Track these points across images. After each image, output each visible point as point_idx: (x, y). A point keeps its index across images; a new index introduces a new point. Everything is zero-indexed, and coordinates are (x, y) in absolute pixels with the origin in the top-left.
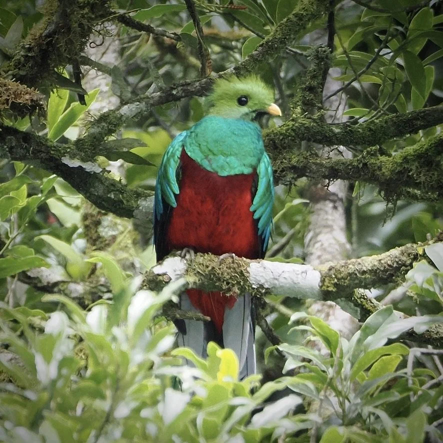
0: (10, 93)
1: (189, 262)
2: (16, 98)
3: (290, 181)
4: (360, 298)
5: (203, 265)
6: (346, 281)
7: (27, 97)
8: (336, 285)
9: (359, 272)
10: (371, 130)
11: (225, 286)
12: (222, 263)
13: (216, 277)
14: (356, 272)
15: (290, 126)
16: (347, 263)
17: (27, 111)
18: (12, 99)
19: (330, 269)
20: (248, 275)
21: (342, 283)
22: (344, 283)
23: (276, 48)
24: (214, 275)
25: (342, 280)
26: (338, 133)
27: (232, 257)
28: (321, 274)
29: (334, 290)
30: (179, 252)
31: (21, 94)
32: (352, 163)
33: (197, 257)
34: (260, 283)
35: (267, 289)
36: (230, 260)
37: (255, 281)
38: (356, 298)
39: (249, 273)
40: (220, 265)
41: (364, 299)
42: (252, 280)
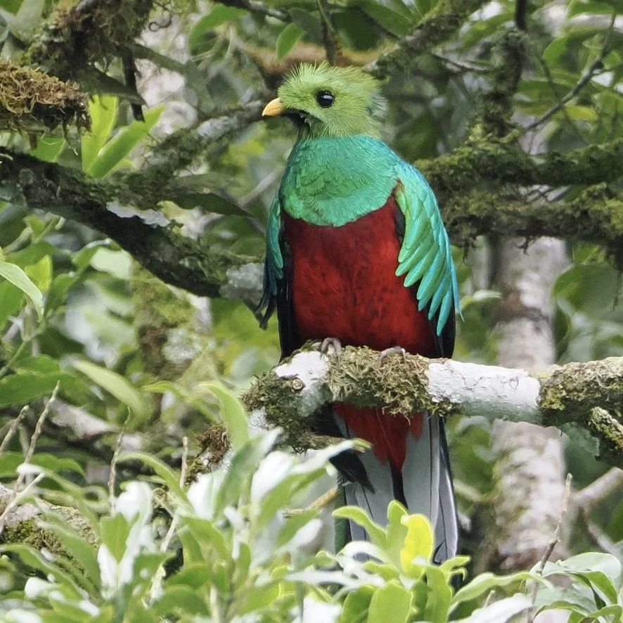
0: (33, 89)
1: (333, 360)
2: (43, 98)
3: (466, 240)
4: (601, 423)
5: (355, 365)
6: (581, 394)
7: (60, 95)
8: (564, 400)
9: (602, 381)
10: (592, 160)
11: (389, 399)
12: (386, 363)
13: (376, 384)
14: (598, 380)
15: (466, 155)
16: (583, 366)
17: (58, 119)
18: (36, 98)
19: (555, 376)
20: (426, 381)
21: (574, 396)
22: (578, 397)
23: (443, 32)
24: (373, 380)
25: (575, 393)
26: (541, 166)
27: (401, 354)
28: (541, 382)
29: (562, 408)
30: (317, 344)
31: (49, 90)
32: (564, 211)
33: (346, 352)
34: (444, 395)
35: (455, 404)
36: (399, 358)
37: (437, 392)
38: (594, 423)
39: (428, 379)
40: (382, 366)
41: (607, 424)
42: (432, 390)
